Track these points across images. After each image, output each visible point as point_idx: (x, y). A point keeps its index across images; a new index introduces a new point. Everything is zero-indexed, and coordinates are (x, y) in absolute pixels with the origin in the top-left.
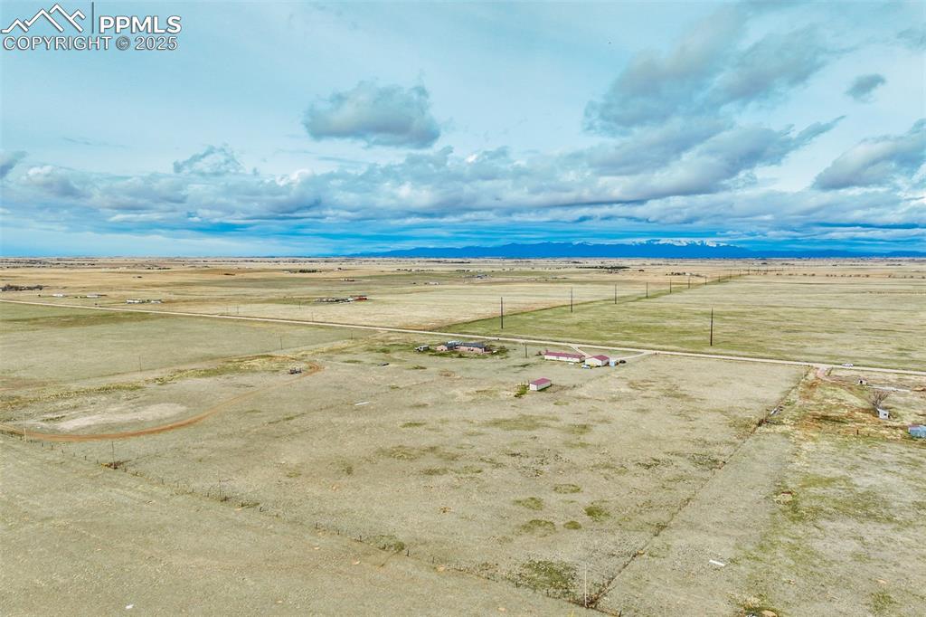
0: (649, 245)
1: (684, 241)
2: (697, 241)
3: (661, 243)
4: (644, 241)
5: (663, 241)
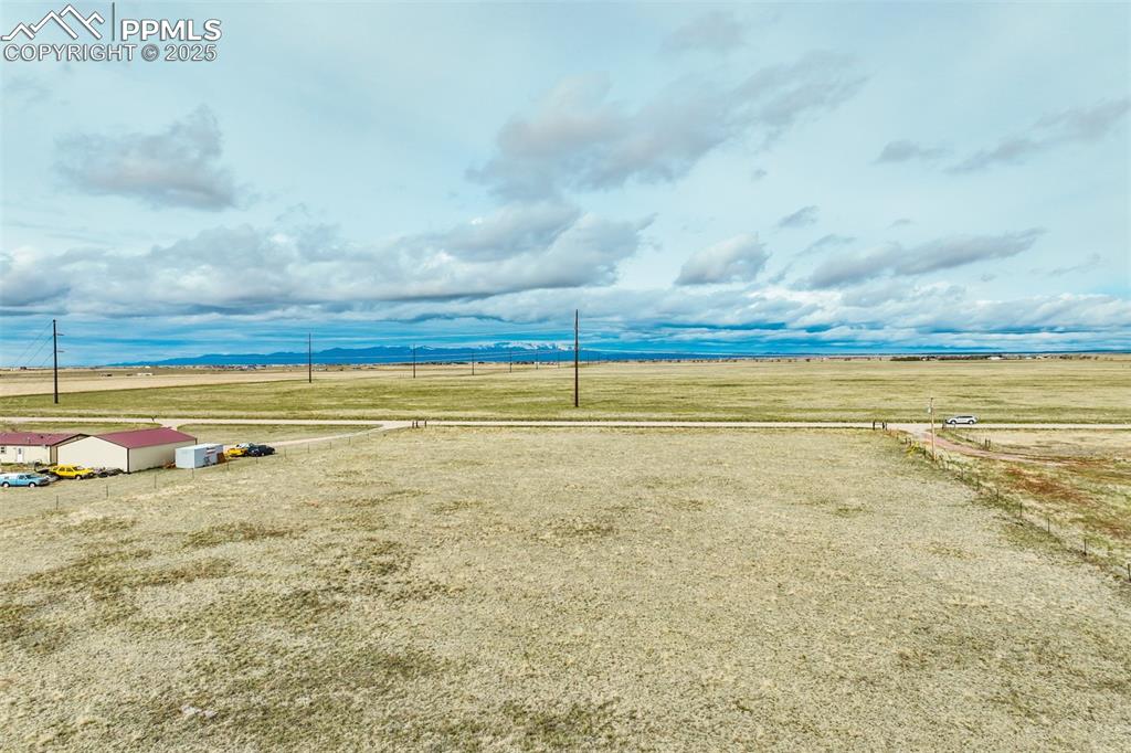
0: (496, 349)
1: (536, 344)
2: (548, 344)
3: (510, 346)
4: (492, 344)
5: (513, 344)
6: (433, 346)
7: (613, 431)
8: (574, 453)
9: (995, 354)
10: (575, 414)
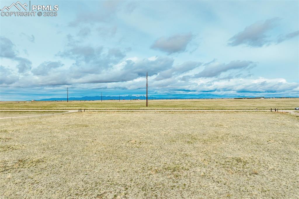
0: (128, 96)
6: (112, 96)
7: (160, 113)
8: (141, 121)
9: (262, 97)
10: (146, 108)
